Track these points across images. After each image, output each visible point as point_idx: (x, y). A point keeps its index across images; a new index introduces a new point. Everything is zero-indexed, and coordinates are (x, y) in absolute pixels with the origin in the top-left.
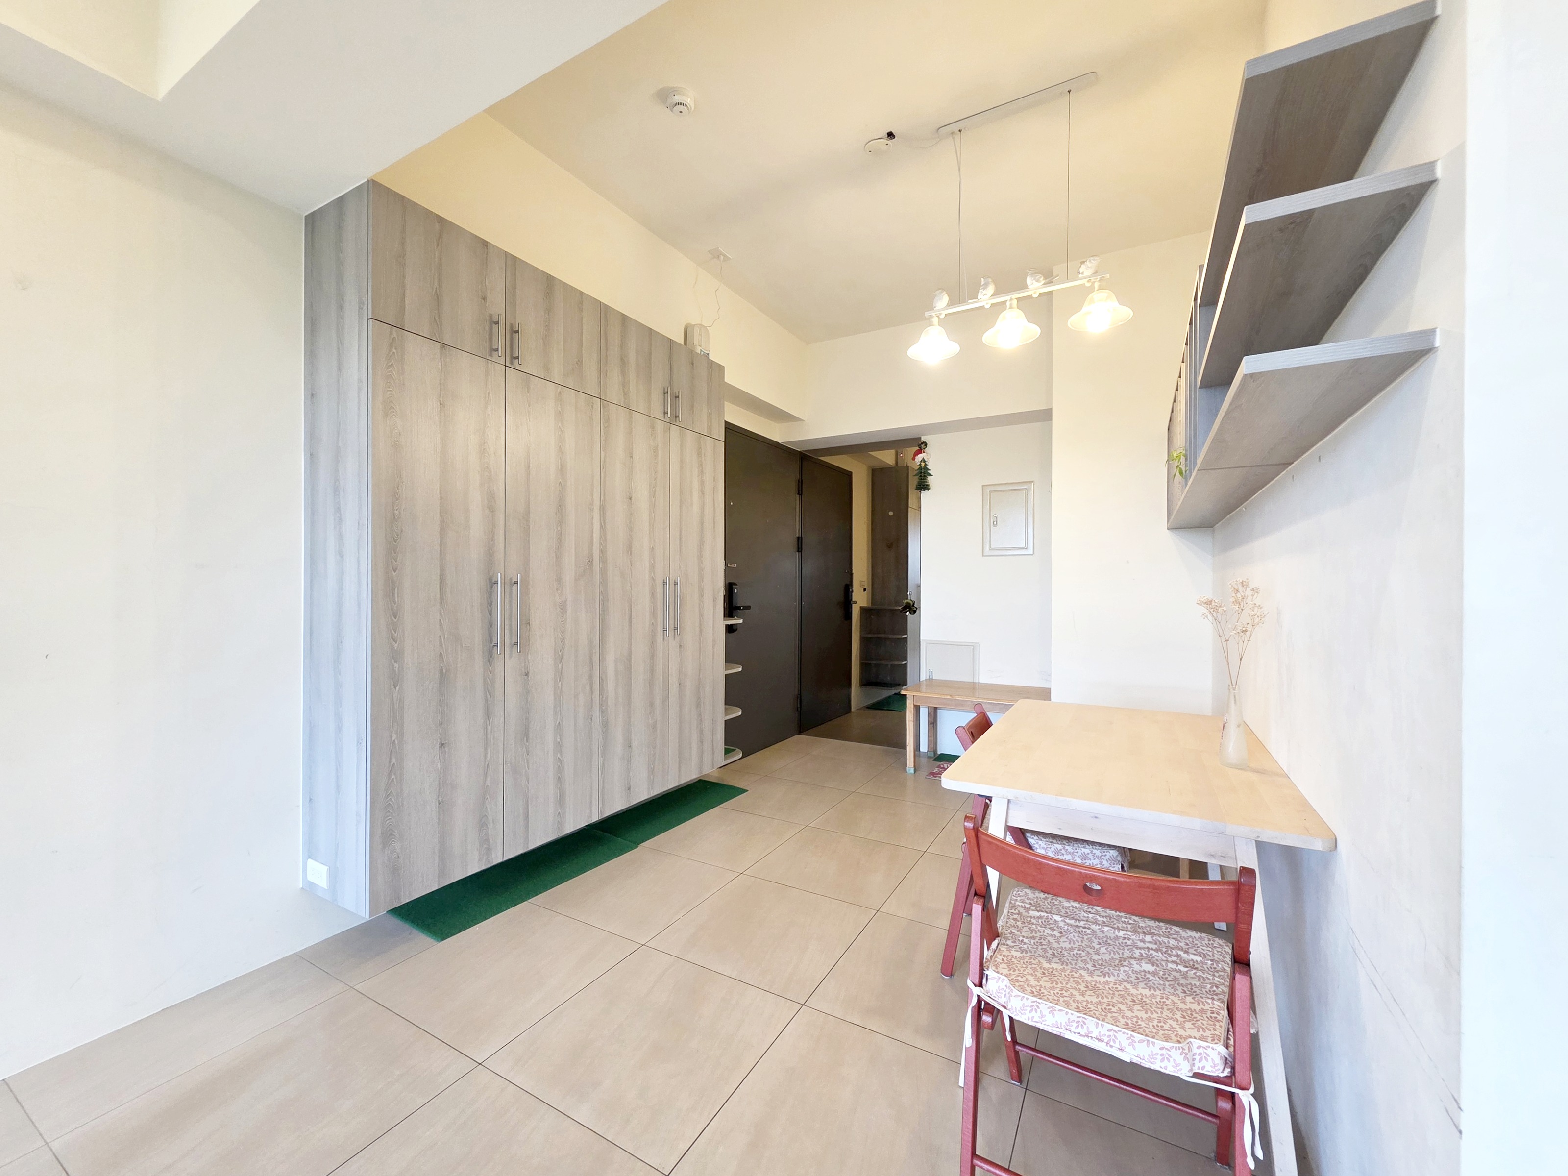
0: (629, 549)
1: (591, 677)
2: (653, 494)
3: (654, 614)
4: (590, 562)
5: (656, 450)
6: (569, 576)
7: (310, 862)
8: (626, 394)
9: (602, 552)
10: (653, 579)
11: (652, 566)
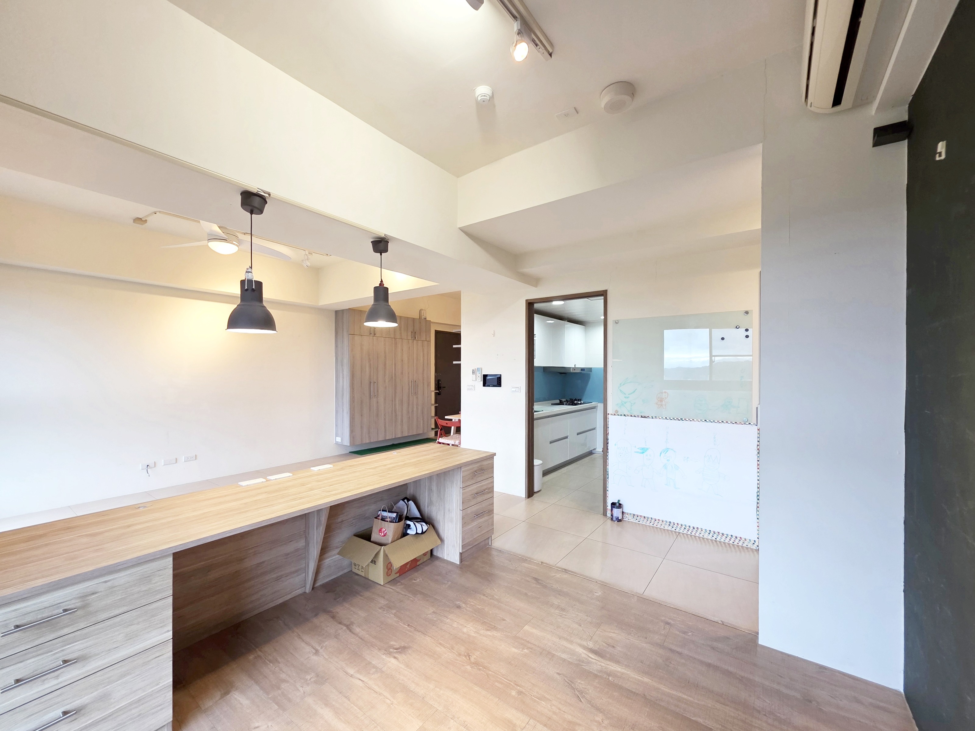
0: (402, 373)
1: (392, 404)
2: (409, 359)
3: (409, 389)
4: (392, 378)
5: (409, 348)
6: (387, 381)
7: (337, 437)
8: (401, 335)
9: (395, 375)
10: (409, 380)
11: (408, 377)
